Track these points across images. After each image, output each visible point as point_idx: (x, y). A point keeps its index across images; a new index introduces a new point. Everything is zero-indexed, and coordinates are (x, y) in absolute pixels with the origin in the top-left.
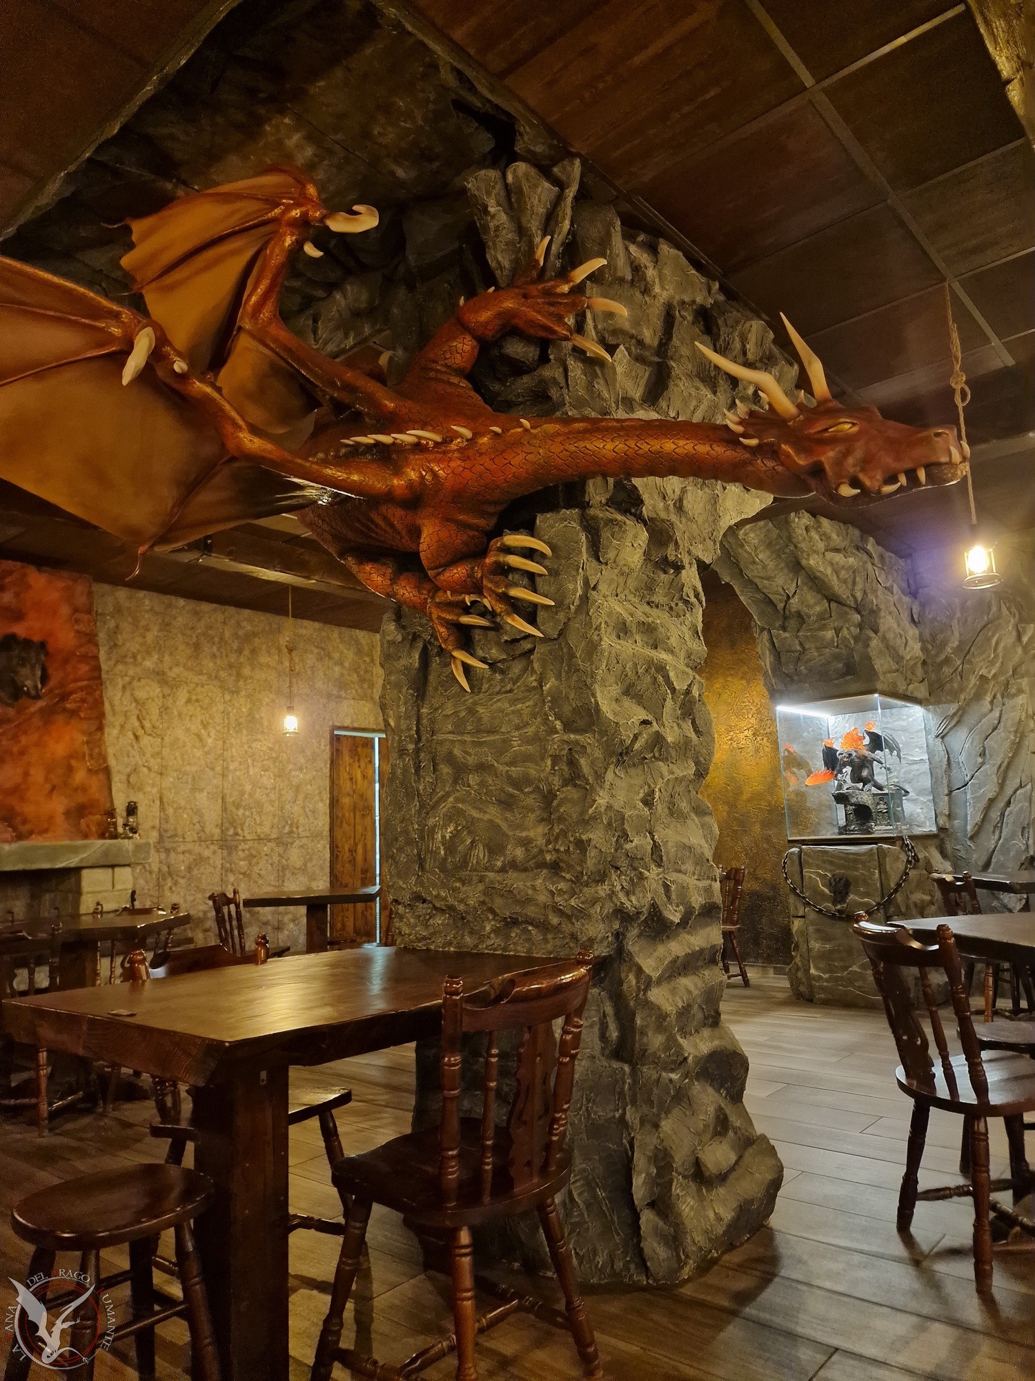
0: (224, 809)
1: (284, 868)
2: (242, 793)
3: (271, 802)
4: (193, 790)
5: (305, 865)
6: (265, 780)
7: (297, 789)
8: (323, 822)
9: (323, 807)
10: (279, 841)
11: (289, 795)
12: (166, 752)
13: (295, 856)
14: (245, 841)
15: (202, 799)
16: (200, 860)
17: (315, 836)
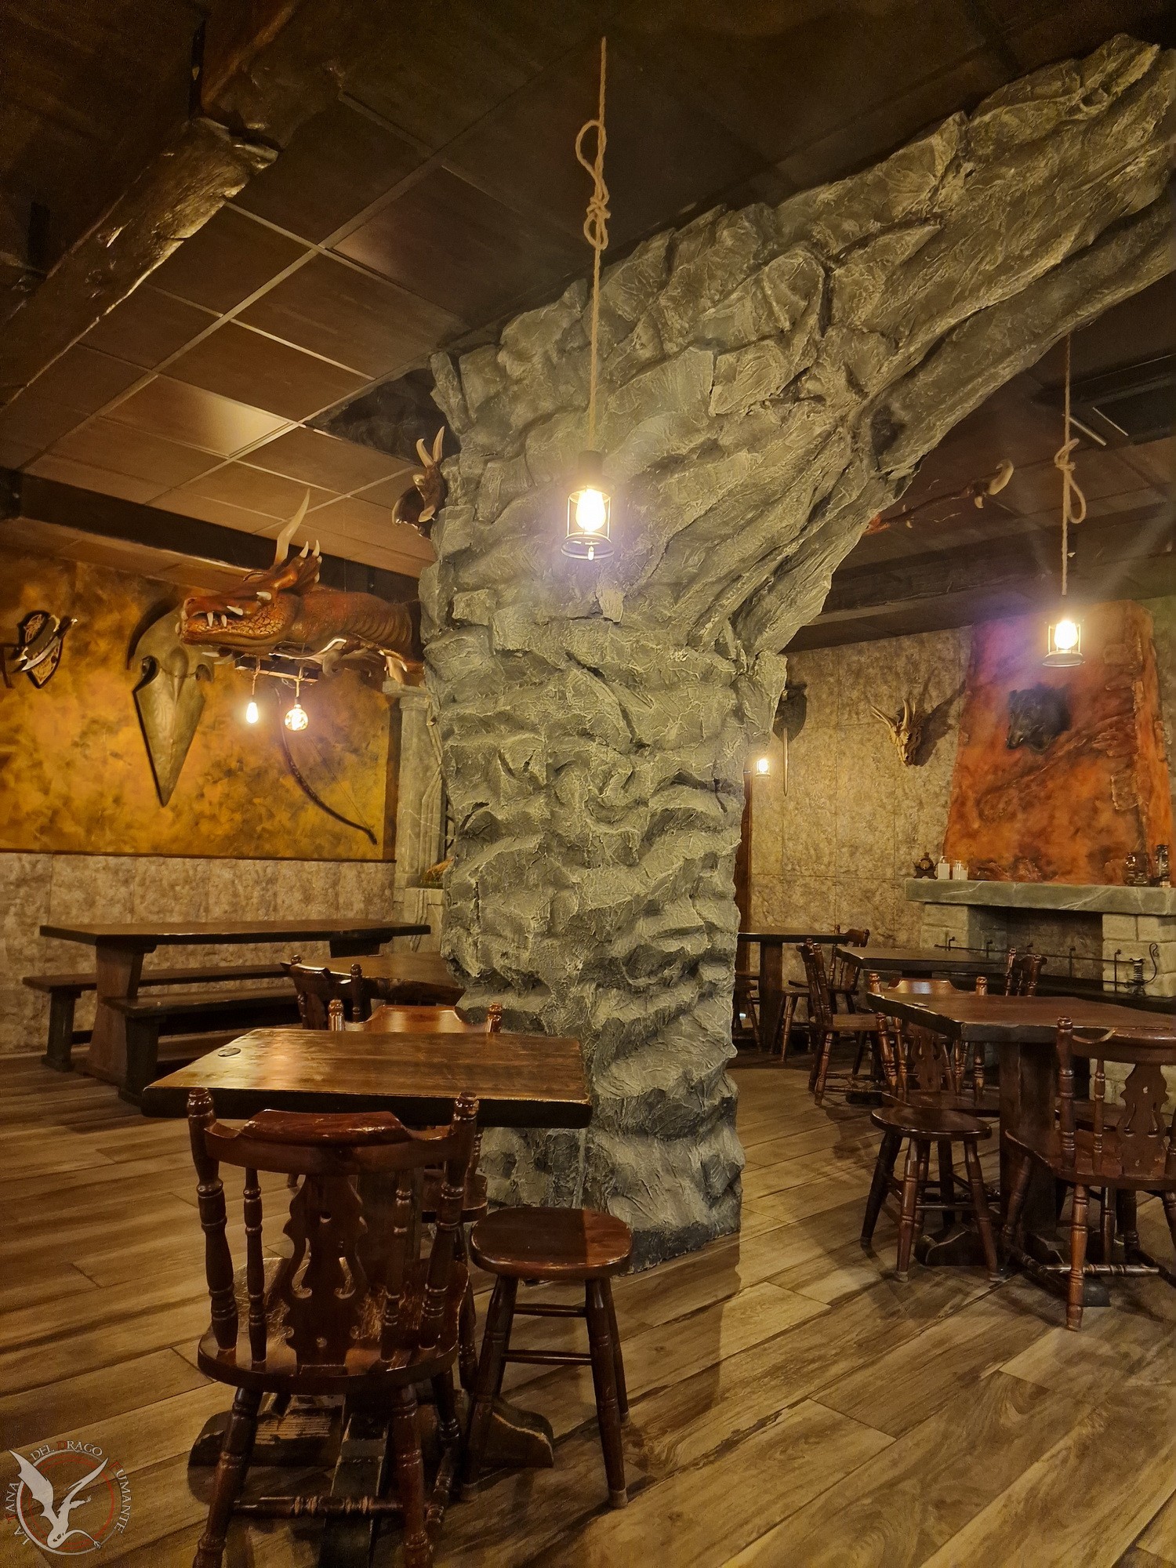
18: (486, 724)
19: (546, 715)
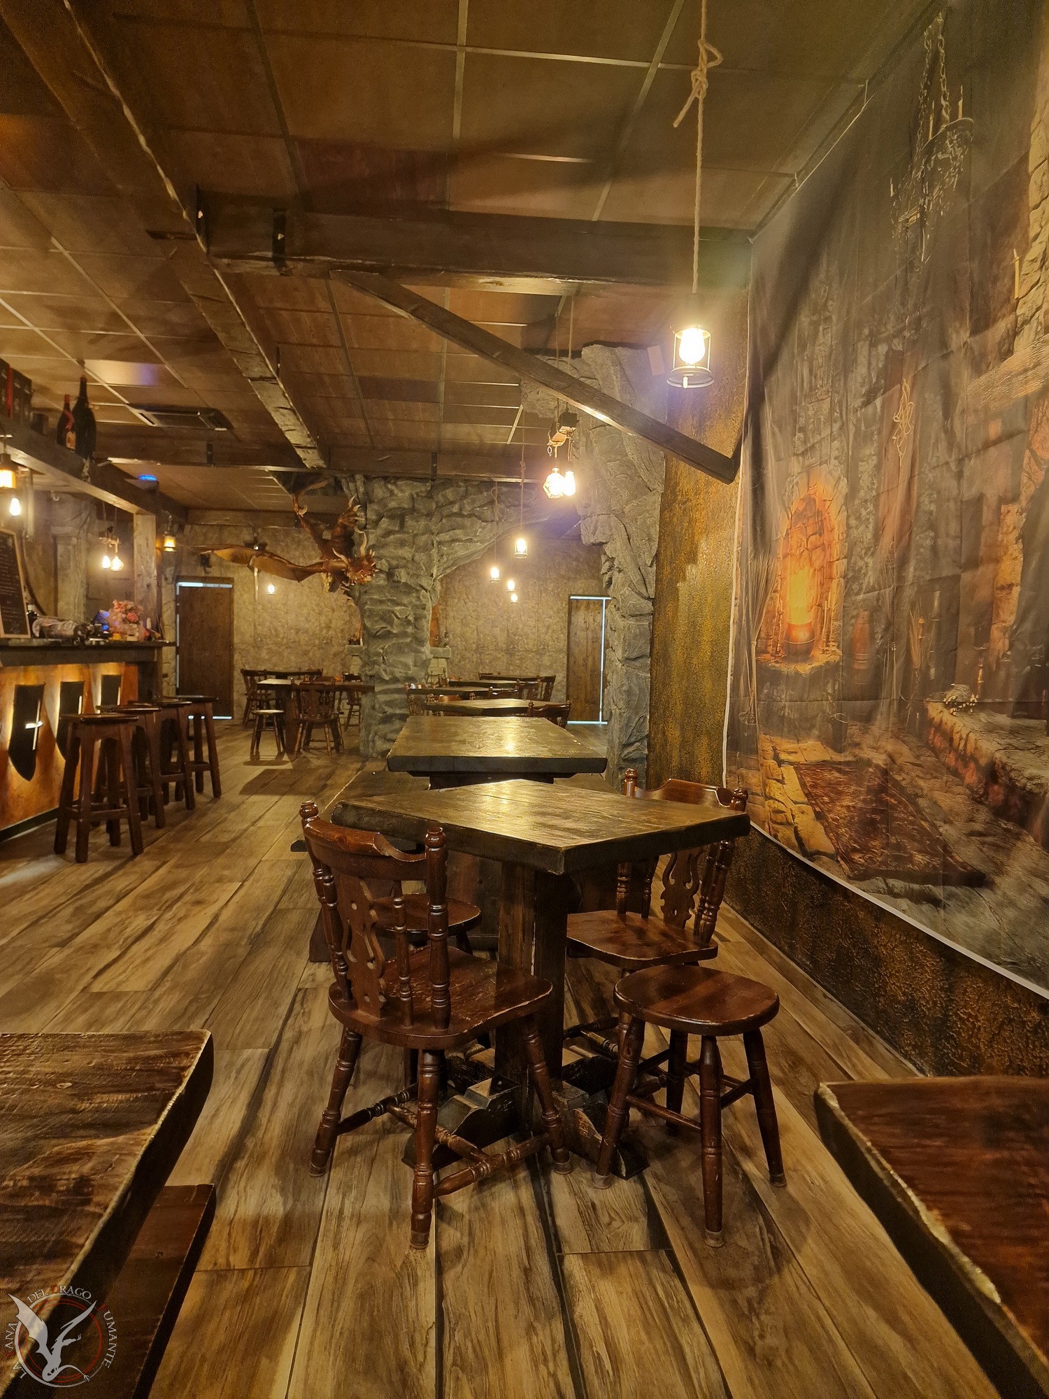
0: (508, 636)
1: (540, 666)
2: (517, 628)
3: (533, 633)
4: (492, 627)
5: (552, 664)
6: (530, 623)
7: (548, 627)
8: (563, 644)
9: (563, 637)
10: (537, 652)
11: (543, 630)
12: (479, 609)
13: (546, 660)
14: (519, 651)
15: (497, 631)
16: (496, 659)
17: (560, 651)
18: (381, 602)
19: (411, 603)
